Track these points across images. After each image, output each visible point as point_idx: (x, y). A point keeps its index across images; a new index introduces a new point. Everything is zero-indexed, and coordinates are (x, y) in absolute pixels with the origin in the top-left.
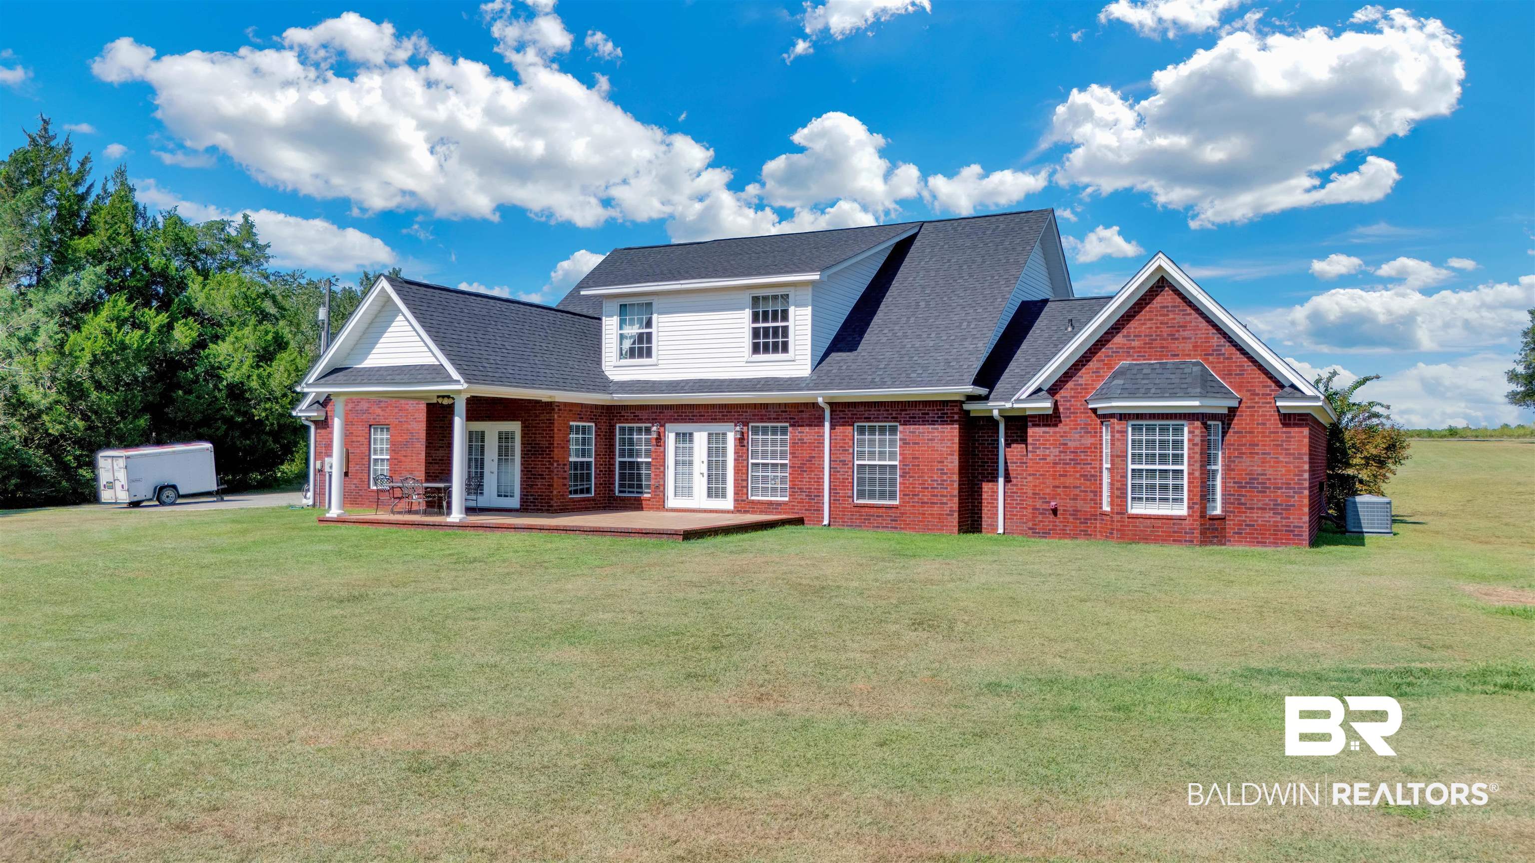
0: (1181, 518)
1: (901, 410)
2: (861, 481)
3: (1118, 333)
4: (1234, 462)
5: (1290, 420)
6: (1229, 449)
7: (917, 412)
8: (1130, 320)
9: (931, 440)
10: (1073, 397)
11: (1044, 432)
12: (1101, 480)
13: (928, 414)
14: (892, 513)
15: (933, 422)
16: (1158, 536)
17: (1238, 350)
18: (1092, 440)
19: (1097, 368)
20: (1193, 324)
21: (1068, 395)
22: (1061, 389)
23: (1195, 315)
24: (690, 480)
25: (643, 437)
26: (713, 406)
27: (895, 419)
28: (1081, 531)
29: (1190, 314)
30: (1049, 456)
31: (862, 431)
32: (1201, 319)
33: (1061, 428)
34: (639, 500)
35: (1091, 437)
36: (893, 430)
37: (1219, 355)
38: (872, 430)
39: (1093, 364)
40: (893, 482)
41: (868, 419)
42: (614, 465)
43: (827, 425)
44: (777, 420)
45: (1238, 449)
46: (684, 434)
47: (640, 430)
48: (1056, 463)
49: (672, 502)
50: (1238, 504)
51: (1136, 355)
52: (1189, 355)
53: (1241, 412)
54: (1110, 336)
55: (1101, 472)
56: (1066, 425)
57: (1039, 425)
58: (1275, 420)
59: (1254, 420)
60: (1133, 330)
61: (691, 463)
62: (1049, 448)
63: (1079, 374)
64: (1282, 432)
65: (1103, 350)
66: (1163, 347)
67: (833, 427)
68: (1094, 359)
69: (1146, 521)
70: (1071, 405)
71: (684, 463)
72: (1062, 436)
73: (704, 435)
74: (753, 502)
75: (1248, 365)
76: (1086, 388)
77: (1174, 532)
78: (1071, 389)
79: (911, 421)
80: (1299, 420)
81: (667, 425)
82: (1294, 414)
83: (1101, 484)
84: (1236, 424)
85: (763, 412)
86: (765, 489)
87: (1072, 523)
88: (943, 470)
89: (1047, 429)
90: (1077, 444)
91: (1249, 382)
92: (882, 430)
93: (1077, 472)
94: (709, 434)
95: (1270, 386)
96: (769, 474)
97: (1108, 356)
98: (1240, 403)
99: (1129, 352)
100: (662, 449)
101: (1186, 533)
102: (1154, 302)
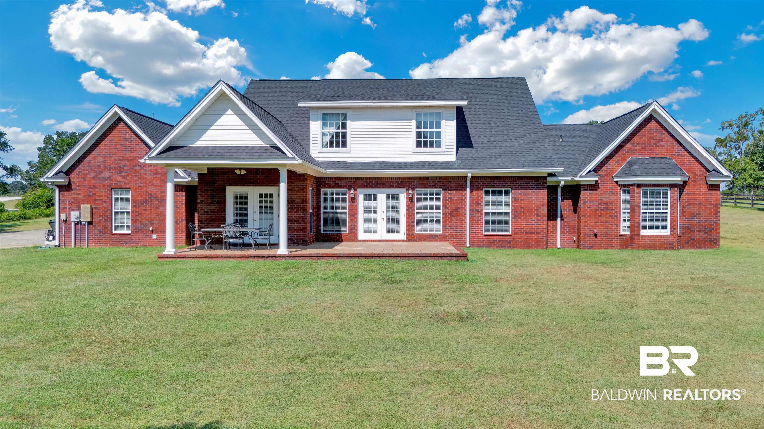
0: (668, 237)
1: (513, 181)
2: (487, 221)
3: (628, 142)
4: (685, 208)
5: (712, 187)
6: (683, 202)
7: (523, 182)
8: (635, 136)
9: (531, 198)
10: (605, 175)
11: (590, 194)
12: (620, 218)
13: (529, 183)
14: (507, 239)
15: (532, 188)
16: (657, 246)
17: (688, 152)
18: (615, 198)
19: (618, 160)
20: (666, 139)
21: (603, 174)
22: (599, 171)
23: (667, 134)
24: (375, 223)
25: (341, 196)
26: (391, 178)
27: (509, 186)
28: (609, 245)
29: (664, 134)
30: (593, 206)
31: (487, 193)
32: (669, 136)
33: (599, 191)
34: (341, 235)
35: (615, 196)
36: (507, 193)
37: (679, 154)
38: (494, 193)
39: (616, 158)
40: (507, 221)
41: (493, 186)
42: (320, 214)
43: (468, 189)
44: (434, 186)
45: (687, 202)
46: (370, 195)
47: (338, 193)
48: (597, 210)
49: (362, 235)
50: (687, 229)
51: (638, 154)
52: (664, 154)
53: (689, 183)
54: (624, 143)
55: (620, 214)
56: (602, 190)
57: (587, 190)
58: (705, 187)
59: (695, 187)
60: (636, 141)
61: (375, 212)
62: (593, 202)
63: (609, 163)
64: (708, 193)
65: (621, 151)
66: (651, 150)
67: (471, 191)
68: (617, 155)
69: (651, 238)
70: (604, 179)
71: (370, 212)
72: (600, 196)
73: (384, 196)
74: (419, 235)
75: (692, 160)
76: (613, 171)
77: (664, 244)
78: (605, 171)
79: (520, 187)
80: (716, 187)
81: (358, 189)
82: (714, 184)
83: (620, 220)
84: (686, 189)
85: (425, 182)
86: (425, 227)
87: (605, 241)
88: (538, 214)
89: (592, 192)
90: (608, 199)
91: (693, 169)
92: (500, 193)
93: (607, 214)
94: (387, 195)
95: (703, 171)
96: (428, 218)
97: (624, 154)
98: (689, 179)
99: (634, 152)
100: (355, 204)
101: (670, 244)
102: (647, 127)
